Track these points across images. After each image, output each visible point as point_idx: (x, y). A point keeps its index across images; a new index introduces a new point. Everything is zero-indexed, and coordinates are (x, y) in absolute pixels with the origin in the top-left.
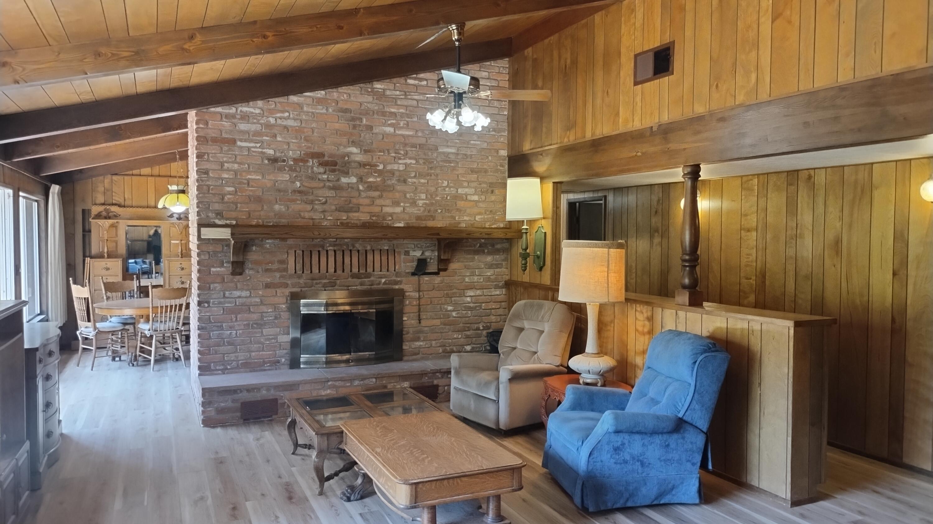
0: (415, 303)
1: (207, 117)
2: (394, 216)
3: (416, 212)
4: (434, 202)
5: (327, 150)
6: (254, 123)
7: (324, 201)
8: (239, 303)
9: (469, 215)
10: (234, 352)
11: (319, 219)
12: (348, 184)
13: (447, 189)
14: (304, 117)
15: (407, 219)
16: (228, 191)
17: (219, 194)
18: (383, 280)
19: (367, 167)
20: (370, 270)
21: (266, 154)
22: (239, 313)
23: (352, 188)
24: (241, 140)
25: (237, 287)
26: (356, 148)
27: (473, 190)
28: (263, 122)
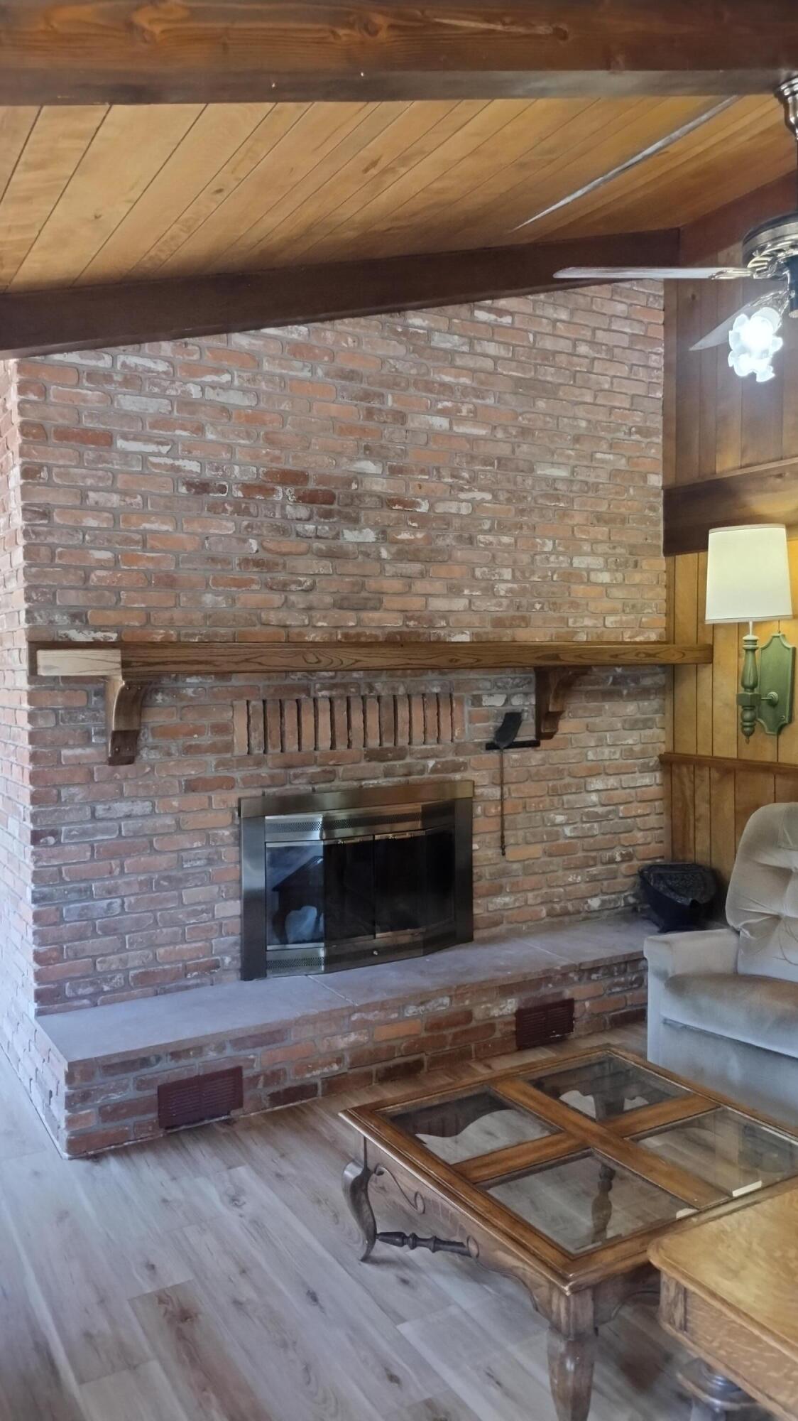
0: (493, 811)
1: (44, 376)
2: (452, 620)
3: (493, 609)
4: (528, 586)
5: (313, 465)
6: (154, 396)
7: (308, 583)
8: (128, 830)
9: (593, 615)
10: (118, 952)
11: (299, 626)
12: (359, 544)
13: (552, 558)
14: (263, 386)
15: (477, 625)
16: (98, 561)
17: (76, 568)
18: (431, 763)
19: (397, 507)
20: (403, 741)
21: (184, 471)
22: (128, 855)
23: (367, 555)
24: (125, 437)
25: (122, 793)
26: (374, 462)
27: (601, 560)
28: (173, 393)
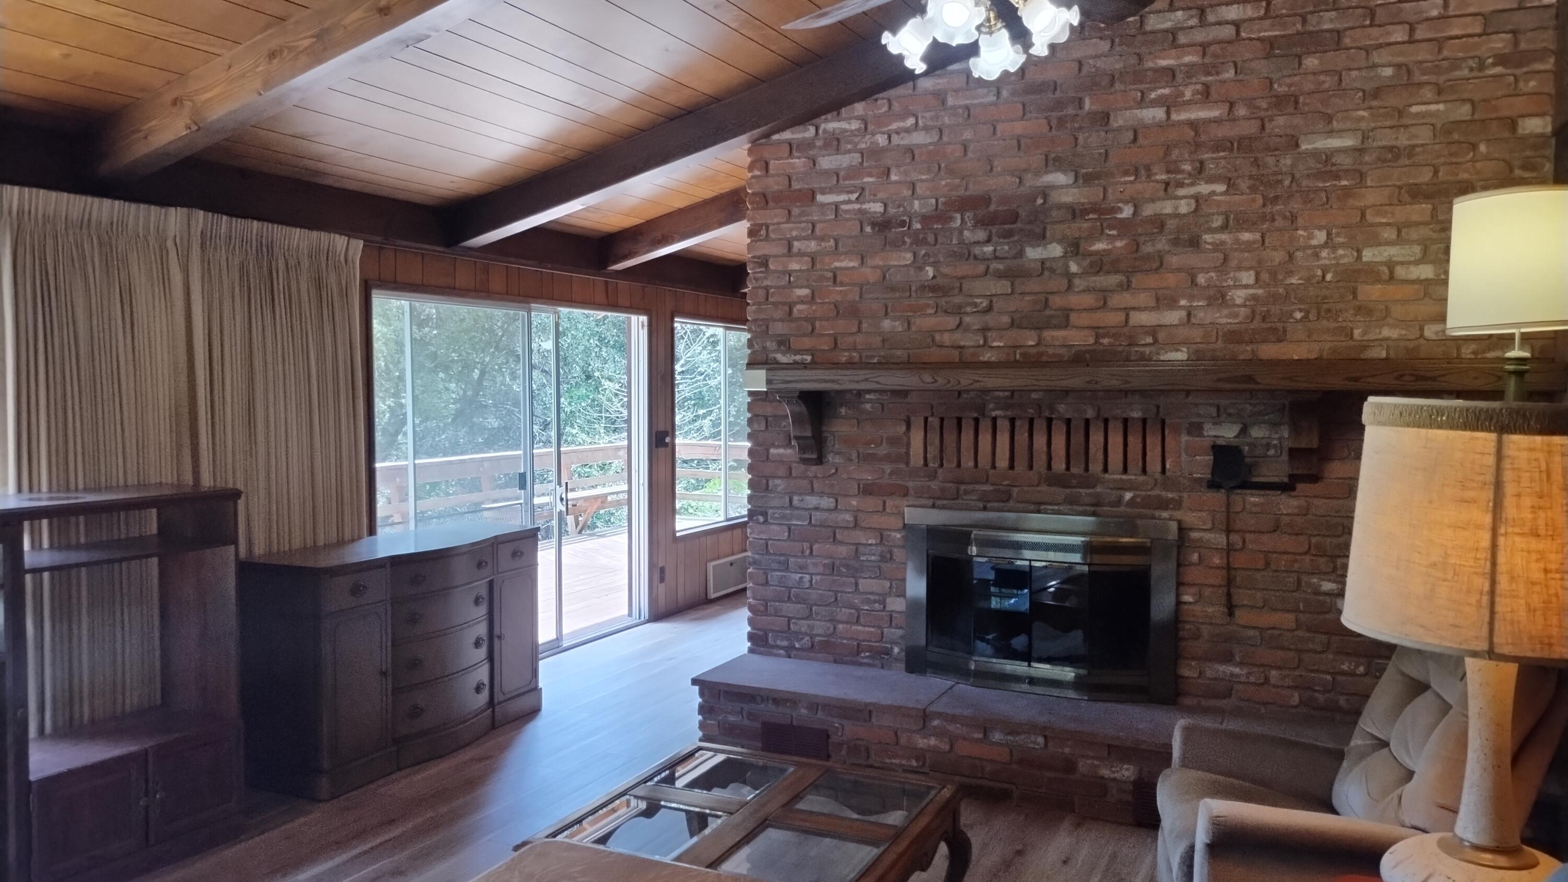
0: (1217, 561)
1: (766, 155)
2: (1161, 336)
3: (1224, 321)
4: (1281, 290)
5: (994, 187)
6: (849, 152)
7: (984, 304)
8: (816, 520)
9: (1402, 323)
10: (807, 618)
11: (974, 347)
12: (1043, 262)
13: (1324, 253)
14: (947, 120)
15: (1199, 340)
16: (799, 297)
17: (784, 304)
18: (1128, 496)
19: (1091, 216)
20: (1096, 467)
21: (870, 213)
22: (816, 542)
23: (1052, 271)
24: (823, 193)
25: (813, 490)
26: (1064, 172)
27: (1417, 250)
28: (863, 146)
